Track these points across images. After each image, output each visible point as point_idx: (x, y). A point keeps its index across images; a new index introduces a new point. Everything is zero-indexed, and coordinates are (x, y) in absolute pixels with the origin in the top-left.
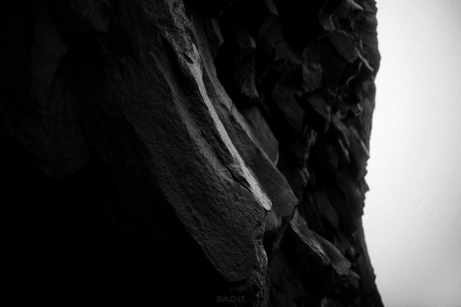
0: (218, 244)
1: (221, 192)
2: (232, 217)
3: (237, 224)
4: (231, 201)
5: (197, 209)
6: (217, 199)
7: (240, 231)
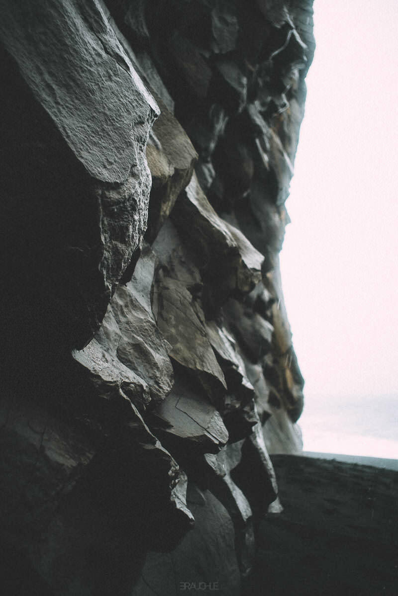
0: (81, 127)
1: (87, 61)
2: (102, 98)
3: (109, 109)
4: (101, 77)
5: (51, 74)
6: (81, 68)
7: (113, 120)
